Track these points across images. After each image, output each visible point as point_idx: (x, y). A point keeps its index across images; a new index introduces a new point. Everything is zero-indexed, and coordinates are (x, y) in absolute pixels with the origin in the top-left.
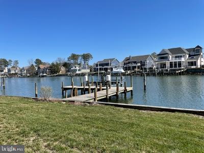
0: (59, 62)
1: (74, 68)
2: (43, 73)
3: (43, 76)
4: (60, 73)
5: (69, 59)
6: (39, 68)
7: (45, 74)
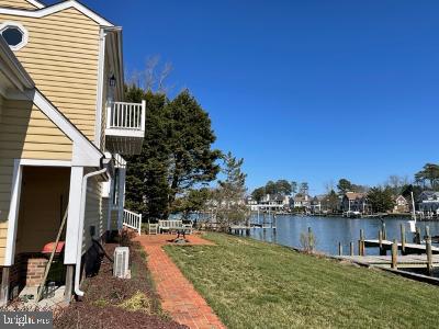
0: (393, 186)
1: (430, 200)
2: (354, 208)
3: (353, 217)
4: (395, 211)
5: (417, 177)
6: (346, 198)
7: (356, 213)
